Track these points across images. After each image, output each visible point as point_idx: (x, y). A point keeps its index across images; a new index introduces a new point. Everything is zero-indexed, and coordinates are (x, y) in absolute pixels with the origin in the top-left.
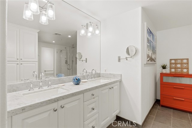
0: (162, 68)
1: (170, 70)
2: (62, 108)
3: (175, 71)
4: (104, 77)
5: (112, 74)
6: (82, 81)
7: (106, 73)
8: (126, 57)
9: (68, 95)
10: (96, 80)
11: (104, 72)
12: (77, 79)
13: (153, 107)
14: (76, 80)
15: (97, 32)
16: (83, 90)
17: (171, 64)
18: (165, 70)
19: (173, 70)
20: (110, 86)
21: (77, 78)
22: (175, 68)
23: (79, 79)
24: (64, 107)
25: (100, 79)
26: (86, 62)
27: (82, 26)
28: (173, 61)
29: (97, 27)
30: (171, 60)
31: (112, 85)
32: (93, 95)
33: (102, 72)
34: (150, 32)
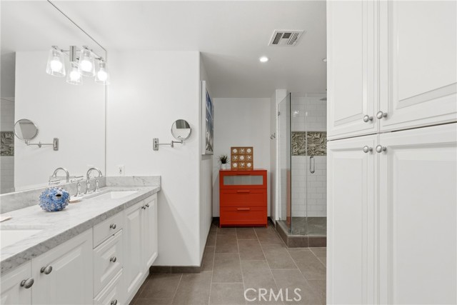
0: (221, 162)
1: (232, 165)
2: (47, 273)
3: (238, 166)
4: (116, 185)
5: (139, 177)
6: (72, 198)
7: (122, 175)
8: (173, 142)
9: (60, 235)
10: (100, 194)
11: (118, 175)
12: (59, 195)
13: (210, 232)
14: (56, 198)
15: (102, 75)
16: (93, 219)
17: (233, 154)
18: (224, 165)
19: (235, 165)
20: (141, 204)
21: (61, 193)
22: (239, 162)
23: (64, 193)
24: (51, 269)
25: (109, 191)
26: (56, 148)
27: (54, 47)
28: (235, 151)
29: (101, 62)
30: (232, 148)
31: (146, 201)
32: (114, 228)
33: (111, 173)
34: (209, 100)
